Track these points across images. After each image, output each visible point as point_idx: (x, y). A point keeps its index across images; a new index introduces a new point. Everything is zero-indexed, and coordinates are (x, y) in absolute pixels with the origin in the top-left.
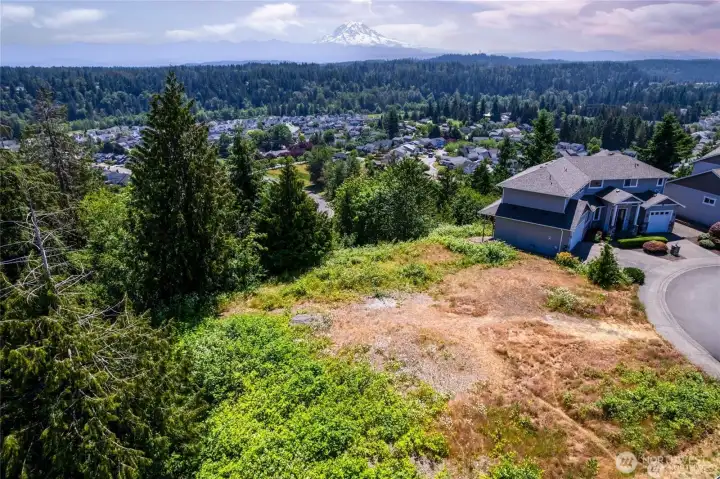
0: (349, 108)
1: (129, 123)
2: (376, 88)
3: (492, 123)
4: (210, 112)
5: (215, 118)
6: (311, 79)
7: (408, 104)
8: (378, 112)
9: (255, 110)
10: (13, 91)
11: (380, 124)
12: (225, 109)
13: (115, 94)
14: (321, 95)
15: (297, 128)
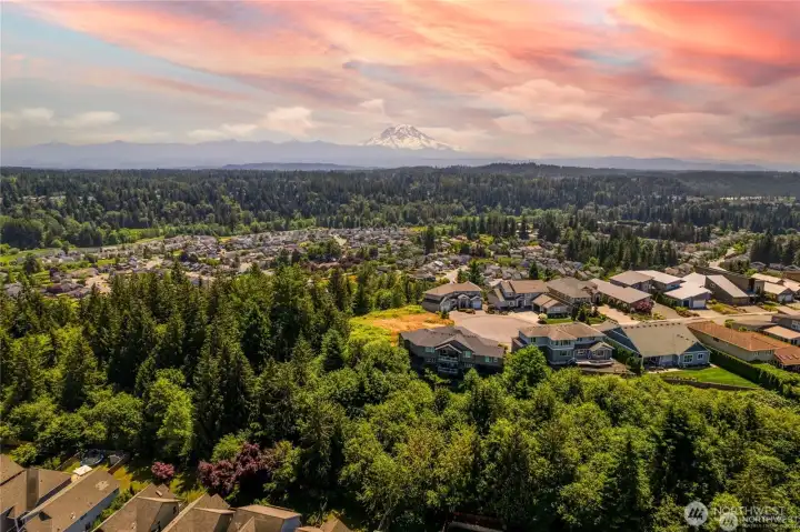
0: (393, 221)
1: (189, 232)
2: (419, 203)
3: (519, 240)
4: (263, 223)
5: (268, 229)
6: (358, 193)
7: (449, 218)
8: (421, 225)
9: (304, 222)
10: (85, 199)
11: (419, 239)
12: (277, 221)
13: (174, 204)
14: (366, 209)
15: (345, 241)
